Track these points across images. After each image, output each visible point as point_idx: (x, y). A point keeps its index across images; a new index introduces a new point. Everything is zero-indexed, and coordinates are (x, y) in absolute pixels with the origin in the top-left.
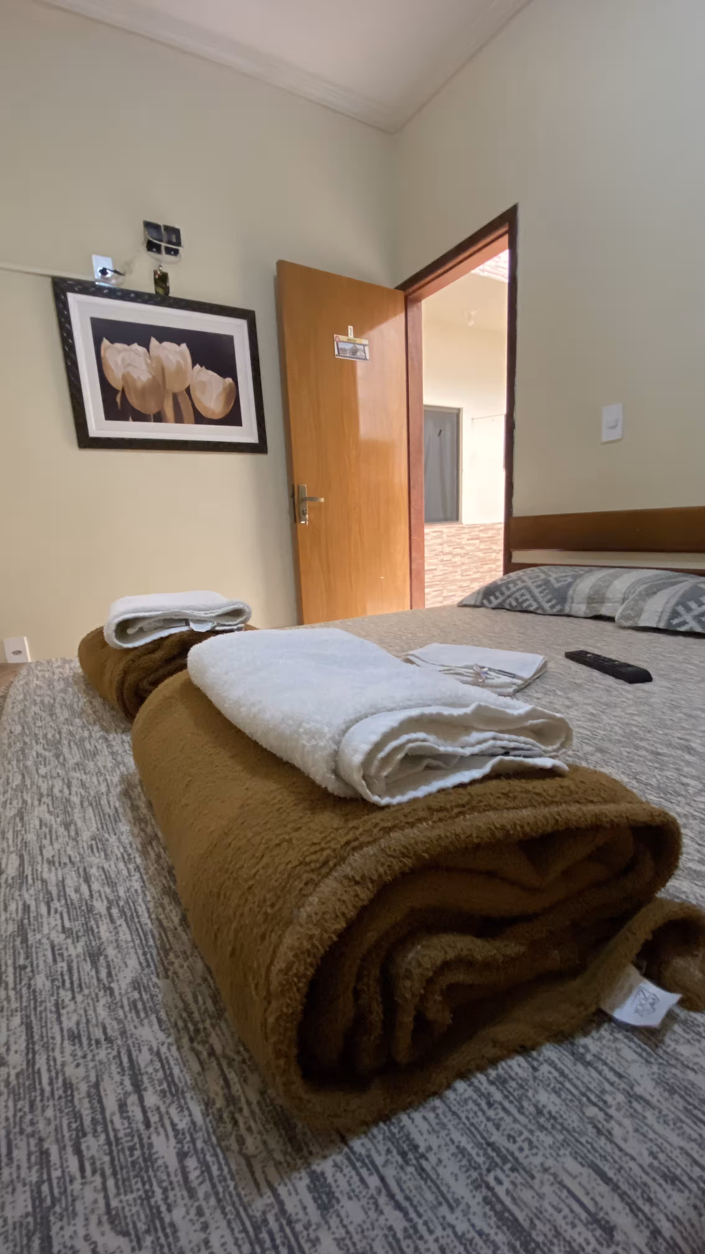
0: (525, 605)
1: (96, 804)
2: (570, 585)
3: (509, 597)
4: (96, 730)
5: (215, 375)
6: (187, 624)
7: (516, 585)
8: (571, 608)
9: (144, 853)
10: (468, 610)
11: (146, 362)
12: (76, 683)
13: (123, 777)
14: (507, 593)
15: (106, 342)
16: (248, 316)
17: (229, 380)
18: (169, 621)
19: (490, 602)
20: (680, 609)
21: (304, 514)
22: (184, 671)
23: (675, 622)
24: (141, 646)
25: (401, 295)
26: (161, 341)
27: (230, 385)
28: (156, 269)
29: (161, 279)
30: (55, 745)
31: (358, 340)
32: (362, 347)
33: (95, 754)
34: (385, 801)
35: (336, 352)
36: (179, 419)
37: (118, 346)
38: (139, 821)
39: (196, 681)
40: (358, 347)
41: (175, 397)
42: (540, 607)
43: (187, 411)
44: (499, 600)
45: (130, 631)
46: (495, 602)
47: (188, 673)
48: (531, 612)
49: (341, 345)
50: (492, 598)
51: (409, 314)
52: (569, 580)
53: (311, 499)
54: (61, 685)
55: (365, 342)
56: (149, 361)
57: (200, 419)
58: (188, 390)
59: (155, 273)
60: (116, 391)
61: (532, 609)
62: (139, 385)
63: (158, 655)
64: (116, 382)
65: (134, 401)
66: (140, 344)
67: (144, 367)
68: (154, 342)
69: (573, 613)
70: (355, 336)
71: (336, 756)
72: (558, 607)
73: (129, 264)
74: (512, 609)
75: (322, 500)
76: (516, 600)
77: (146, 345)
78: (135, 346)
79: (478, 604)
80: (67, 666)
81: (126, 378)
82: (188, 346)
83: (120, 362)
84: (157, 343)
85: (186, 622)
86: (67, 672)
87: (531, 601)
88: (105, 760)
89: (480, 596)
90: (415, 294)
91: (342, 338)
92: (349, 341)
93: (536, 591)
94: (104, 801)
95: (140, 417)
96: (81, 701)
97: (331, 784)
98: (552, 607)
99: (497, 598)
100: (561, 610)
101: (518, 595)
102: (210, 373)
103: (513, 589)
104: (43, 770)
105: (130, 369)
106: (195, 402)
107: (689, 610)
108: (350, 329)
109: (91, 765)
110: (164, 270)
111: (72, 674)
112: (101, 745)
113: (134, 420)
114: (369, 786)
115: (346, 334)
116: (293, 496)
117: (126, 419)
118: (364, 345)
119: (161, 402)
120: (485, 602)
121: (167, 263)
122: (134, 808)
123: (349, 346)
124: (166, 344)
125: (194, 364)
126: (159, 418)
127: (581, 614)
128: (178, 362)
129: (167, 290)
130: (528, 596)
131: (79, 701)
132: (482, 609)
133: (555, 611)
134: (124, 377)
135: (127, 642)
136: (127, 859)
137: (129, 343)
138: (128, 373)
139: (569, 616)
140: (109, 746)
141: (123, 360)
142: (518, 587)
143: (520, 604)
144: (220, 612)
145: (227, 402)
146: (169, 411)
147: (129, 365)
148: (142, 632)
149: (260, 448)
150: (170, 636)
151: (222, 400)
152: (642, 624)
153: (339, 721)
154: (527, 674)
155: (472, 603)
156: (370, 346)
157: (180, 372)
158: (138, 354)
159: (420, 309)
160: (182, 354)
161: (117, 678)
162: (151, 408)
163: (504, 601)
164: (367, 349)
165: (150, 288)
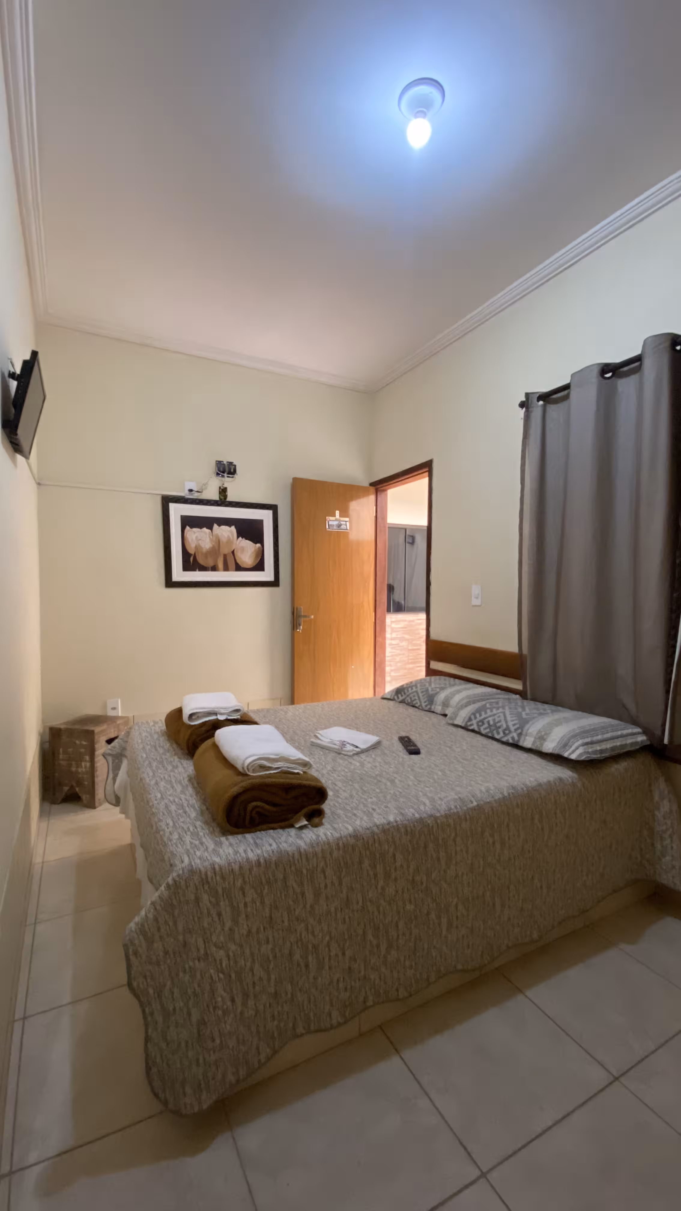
0: (414, 702)
1: (180, 782)
2: (436, 694)
3: (408, 696)
4: (176, 758)
5: (251, 543)
6: (217, 715)
7: (412, 689)
8: (435, 708)
9: (196, 795)
10: (385, 701)
11: (210, 537)
12: (163, 735)
13: (188, 776)
14: (408, 694)
15: (188, 528)
16: (274, 508)
17: (259, 545)
18: (209, 714)
19: (398, 698)
20: (473, 717)
21: (300, 625)
22: (213, 738)
23: (469, 723)
24: (198, 724)
25: (372, 489)
26: (219, 525)
27: (259, 548)
28: (221, 485)
29: (223, 491)
30: (161, 762)
31: (342, 519)
32: (344, 523)
33: (177, 767)
34: (252, 774)
35: (327, 527)
36: (226, 568)
37: (195, 529)
38: (194, 788)
39: (217, 743)
40: (342, 523)
41: (225, 556)
42: (421, 705)
43: (232, 564)
44: (404, 697)
45: (194, 717)
46: (401, 698)
47: (214, 739)
48: (416, 707)
49: (330, 523)
50: (400, 696)
51: (379, 499)
52: (438, 690)
53: (305, 616)
54: (156, 736)
55: (347, 519)
56: (211, 537)
57: (239, 568)
58: (233, 552)
59: (220, 488)
60: (190, 555)
61: (417, 705)
62: (204, 550)
63: (204, 729)
64: (191, 550)
65: (201, 561)
66: (207, 528)
67: (208, 540)
68: (215, 526)
69: (435, 711)
70: (340, 516)
71: (243, 764)
72: (429, 707)
73: (205, 485)
74: (408, 704)
75: (312, 617)
76: (411, 698)
77: (211, 528)
78: (205, 529)
79: (392, 698)
80: (156, 726)
81: (198, 547)
82: (236, 528)
83: (194, 538)
84: (218, 527)
85: (216, 714)
86: (158, 730)
87: (418, 701)
88: (181, 769)
89: (394, 694)
90: (384, 488)
91: (331, 518)
92: (336, 520)
93: (421, 695)
94: (183, 782)
95: (203, 568)
96: (167, 745)
97: (241, 770)
98: (426, 706)
99: (402, 696)
100: (430, 708)
101: (411, 695)
102: (248, 541)
103: (410, 691)
104: (159, 771)
105: (200, 542)
106: (237, 558)
107: (476, 718)
108: (337, 513)
109: (176, 771)
110: (225, 486)
111: (159, 730)
112: (179, 764)
113: (199, 570)
114: (248, 771)
115: (335, 516)
116: (293, 613)
117: (194, 570)
118: (346, 522)
119: (216, 561)
120: (396, 697)
121: (228, 482)
122: (193, 784)
123: (335, 523)
124: (223, 527)
125: (238, 537)
126: (214, 569)
127: (439, 712)
128: (228, 536)
129: (226, 497)
130: (417, 698)
131: (166, 745)
132: (394, 702)
133: (427, 709)
134: (196, 547)
135: (192, 722)
136: (191, 796)
137: (201, 528)
138: (199, 545)
139: (433, 712)
140: (182, 764)
141: (196, 537)
142: (413, 691)
143: (412, 701)
144: (231, 710)
145: (257, 556)
146: (221, 565)
147: (200, 540)
148: (198, 718)
149: (275, 583)
150: (209, 720)
151: (254, 556)
152: (456, 722)
153: (245, 757)
154: (363, 746)
155: (389, 697)
156: (350, 522)
157: (229, 542)
158: (205, 533)
159: (386, 495)
160: (231, 532)
161: (186, 737)
162: (210, 563)
163: (405, 698)
164: (348, 524)
165: (216, 497)
